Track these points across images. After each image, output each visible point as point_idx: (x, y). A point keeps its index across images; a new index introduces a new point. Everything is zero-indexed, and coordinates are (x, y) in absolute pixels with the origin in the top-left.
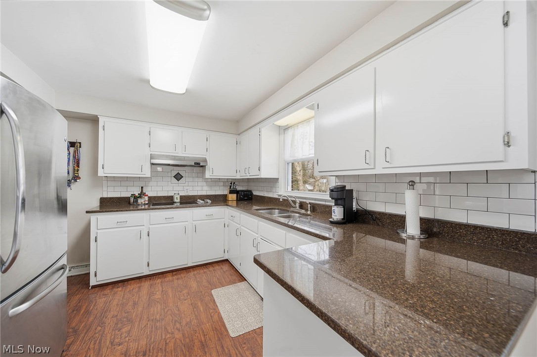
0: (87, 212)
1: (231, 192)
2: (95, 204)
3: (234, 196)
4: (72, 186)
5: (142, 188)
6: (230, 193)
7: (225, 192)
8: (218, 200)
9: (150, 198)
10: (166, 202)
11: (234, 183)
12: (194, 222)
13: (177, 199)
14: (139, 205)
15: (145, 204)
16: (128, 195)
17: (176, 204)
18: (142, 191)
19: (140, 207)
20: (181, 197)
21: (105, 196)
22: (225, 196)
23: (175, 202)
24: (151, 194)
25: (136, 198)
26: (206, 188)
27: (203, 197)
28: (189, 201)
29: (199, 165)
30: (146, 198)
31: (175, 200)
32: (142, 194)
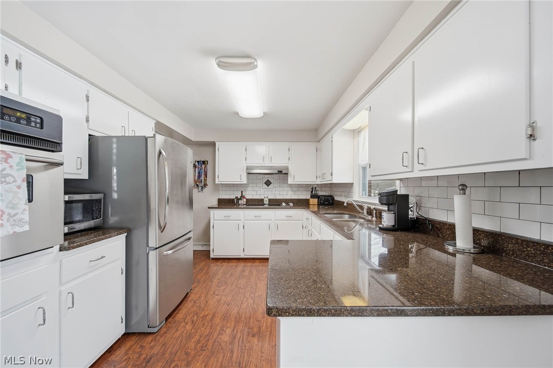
0: (209, 208)
1: (313, 196)
2: (215, 203)
3: (315, 201)
4: (204, 190)
5: (242, 192)
6: (311, 198)
7: (306, 195)
8: (302, 204)
9: (247, 200)
10: (256, 203)
11: (315, 188)
12: (276, 221)
13: (266, 202)
14: (240, 205)
15: (244, 205)
16: (233, 197)
17: (265, 206)
18: (242, 194)
19: (240, 207)
20: (270, 200)
21: (221, 198)
22: (308, 200)
23: (265, 204)
24: (248, 197)
25: (238, 199)
26: (290, 193)
27: (287, 201)
28: (275, 203)
29: (282, 173)
30: (245, 200)
31: (265, 202)
32: (242, 197)
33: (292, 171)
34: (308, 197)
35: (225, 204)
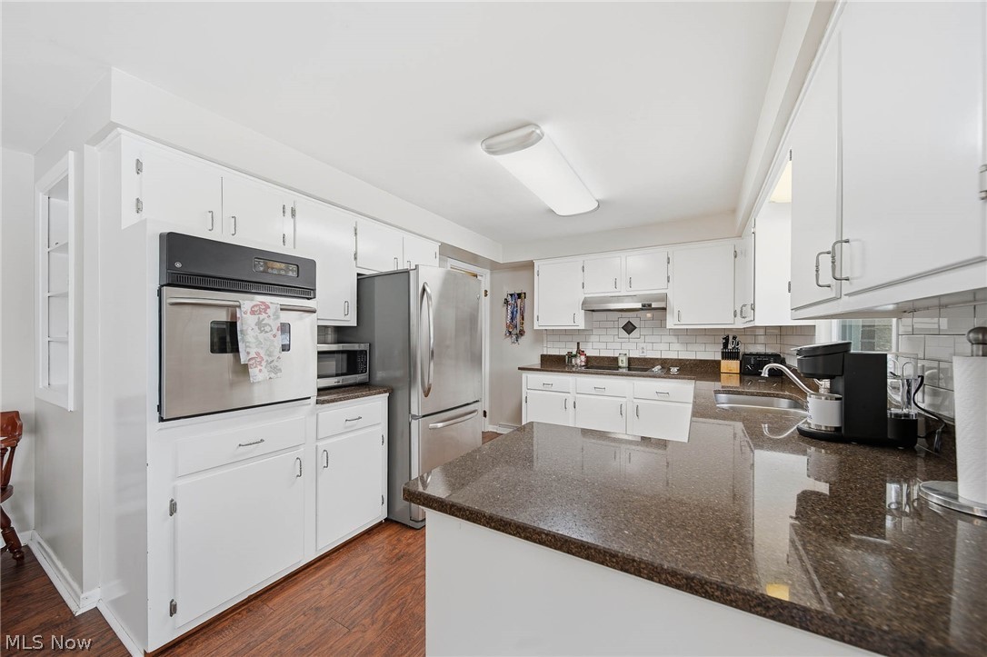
0: (519, 369)
1: (728, 355)
2: (536, 362)
3: (733, 366)
4: (519, 341)
5: (578, 343)
6: (723, 358)
7: (712, 353)
8: (701, 370)
9: (588, 359)
10: (606, 365)
11: (734, 338)
12: (635, 400)
13: (623, 363)
14: (573, 366)
15: (581, 366)
16: (564, 353)
17: (621, 370)
18: (578, 348)
19: (574, 369)
20: (630, 360)
21: (545, 353)
22: (717, 363)
23: (620, 367)
24: (590, 353)
25: (571, 356)
26: (676, 346)
27: (666, 364)
28: (640, 367)
30: (583, 358)
31: (620, 364)
32: (580, 352)
33: (674, 304)
34: (718, 357)
35: (553, 363)
